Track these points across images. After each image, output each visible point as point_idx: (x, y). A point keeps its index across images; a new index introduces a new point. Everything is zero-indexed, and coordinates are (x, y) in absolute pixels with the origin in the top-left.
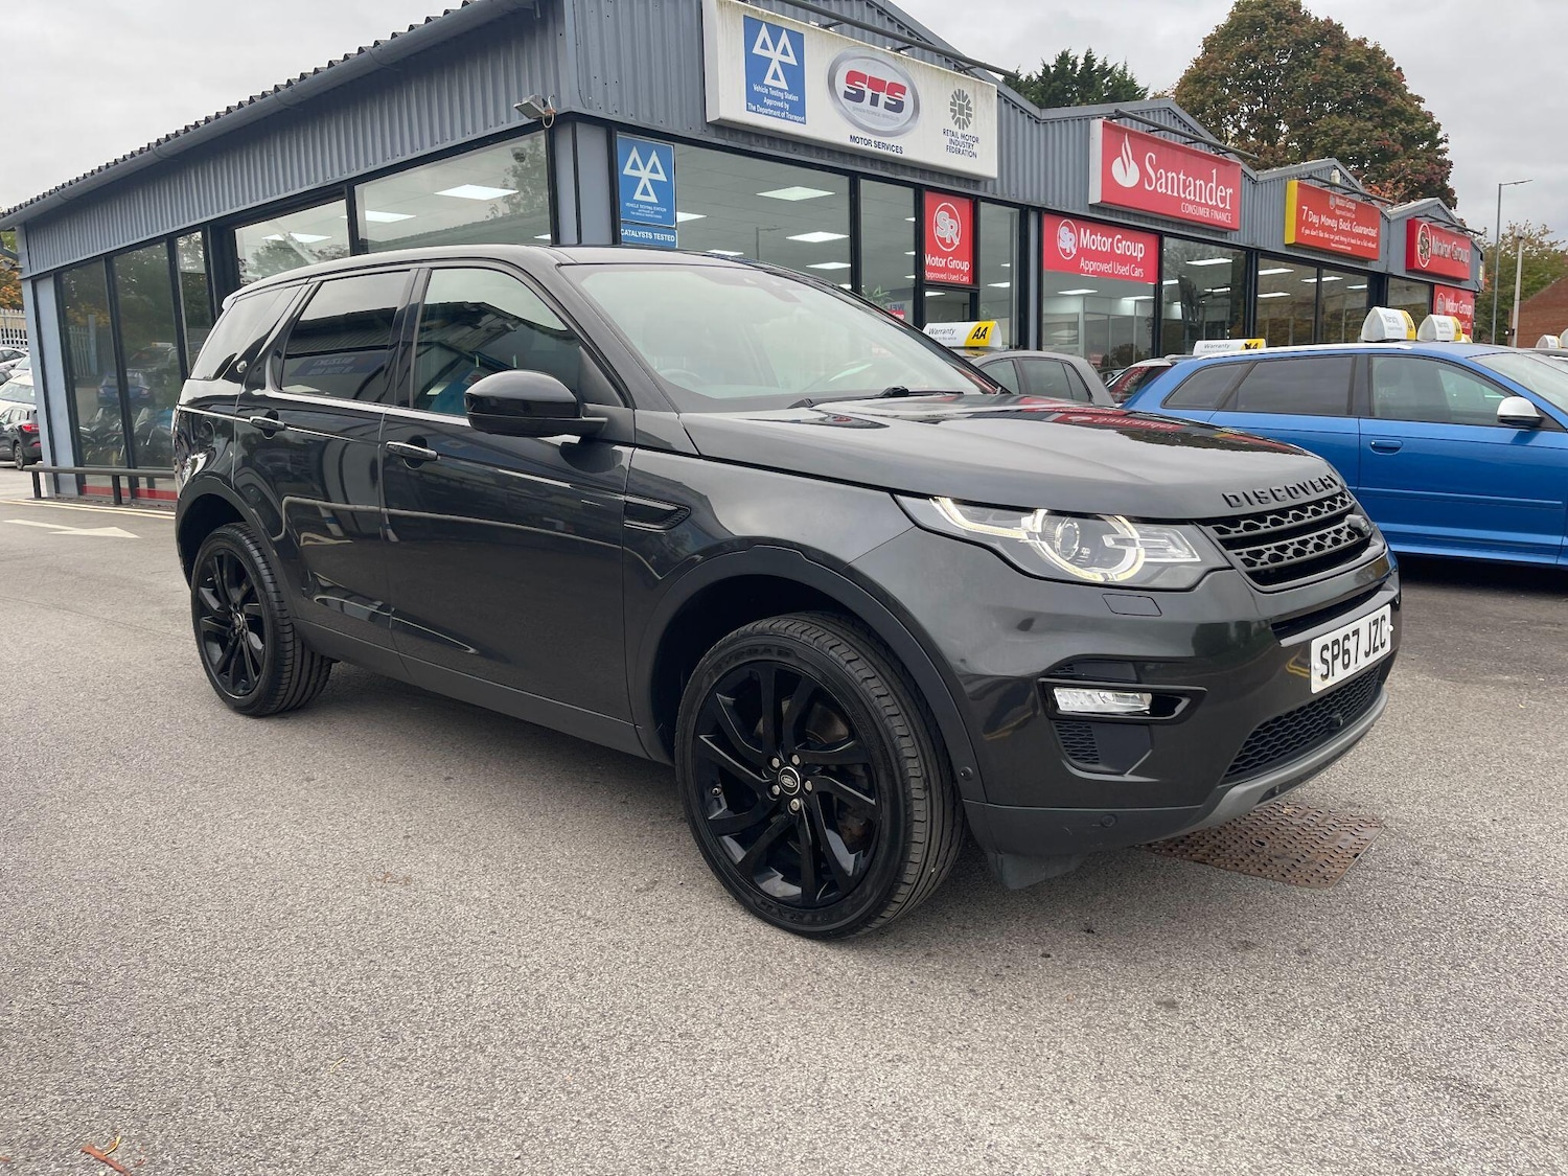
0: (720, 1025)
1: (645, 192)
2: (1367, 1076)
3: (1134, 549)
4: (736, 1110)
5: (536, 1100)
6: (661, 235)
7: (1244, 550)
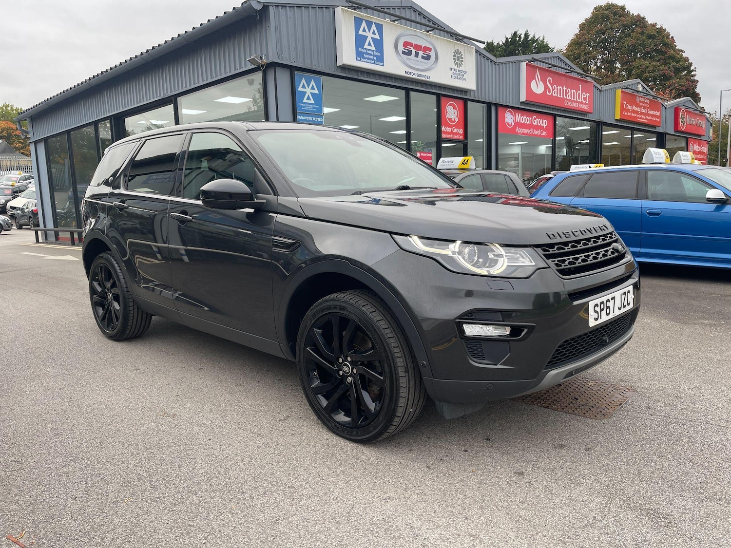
0: (308, 482)
1: (308, 98)
2: (609, 507)
3: (502, 259)
4: (309, 522)
5: (217, 517)
6: (315, 117)
7: (556, 259)
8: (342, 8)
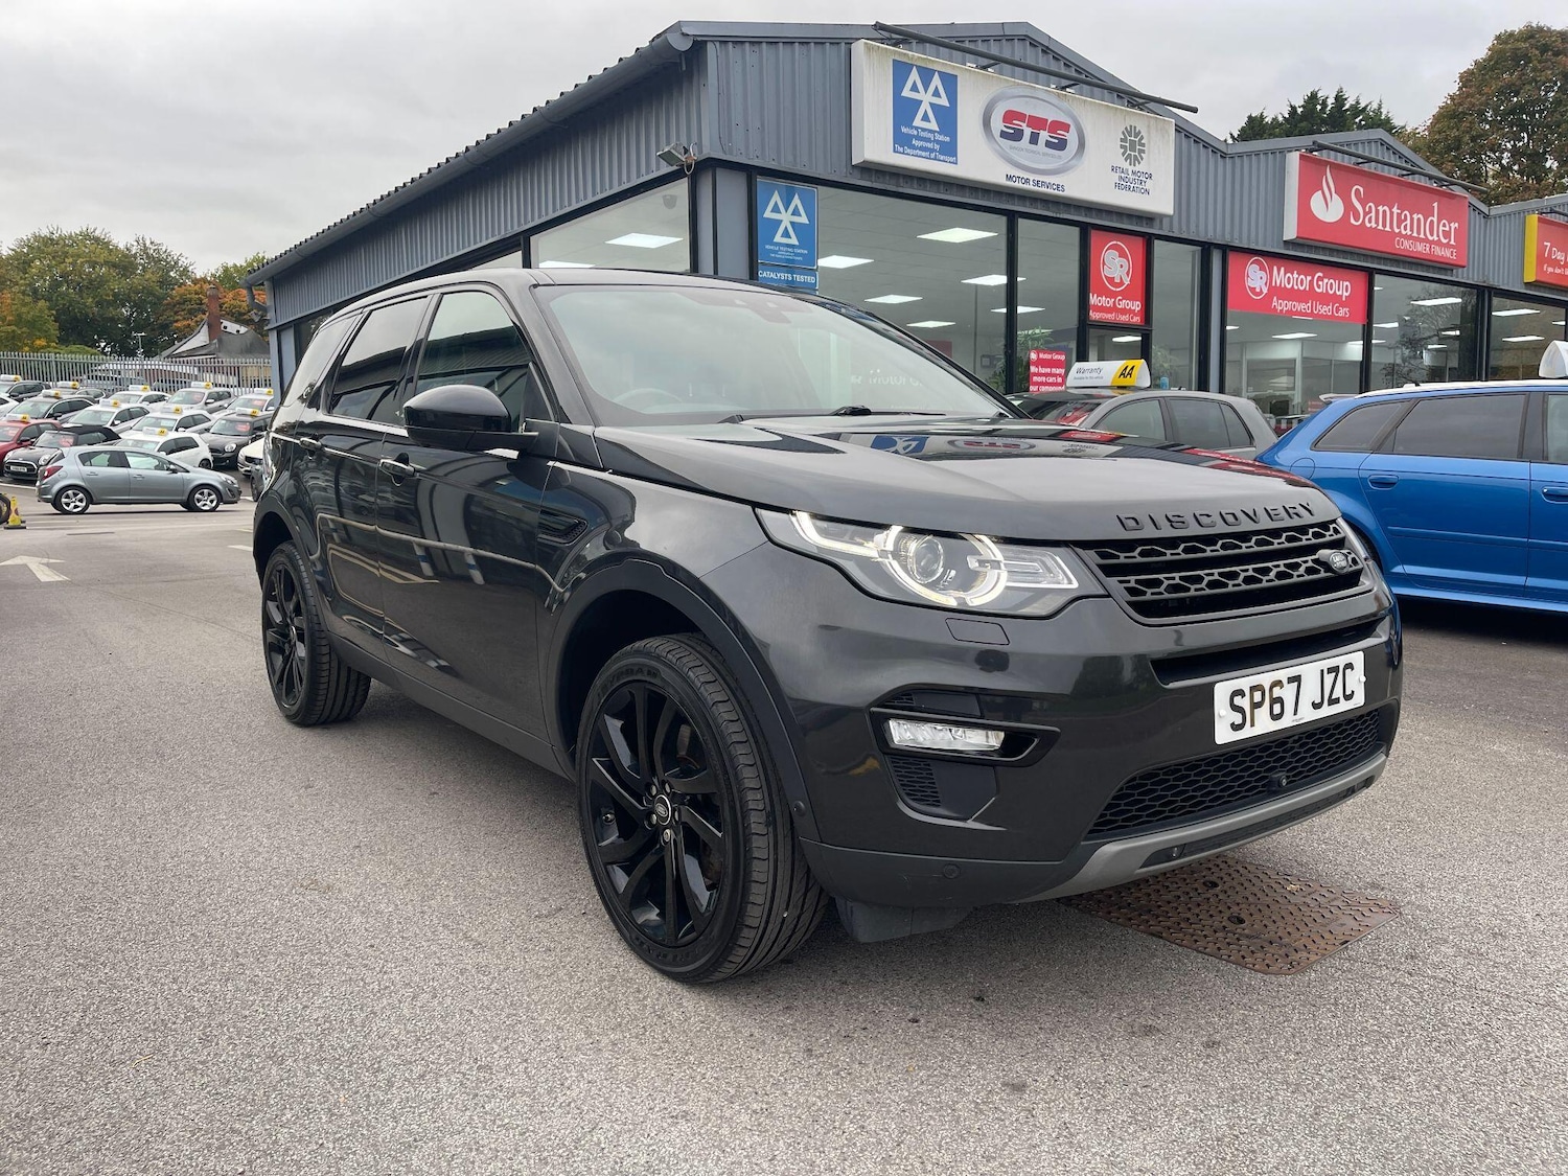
0: (526, 1061)
1: (786, 234)
3: (997, 571)
5: (298, 1118)
7: (1133, 578)
8: (866, 43)
